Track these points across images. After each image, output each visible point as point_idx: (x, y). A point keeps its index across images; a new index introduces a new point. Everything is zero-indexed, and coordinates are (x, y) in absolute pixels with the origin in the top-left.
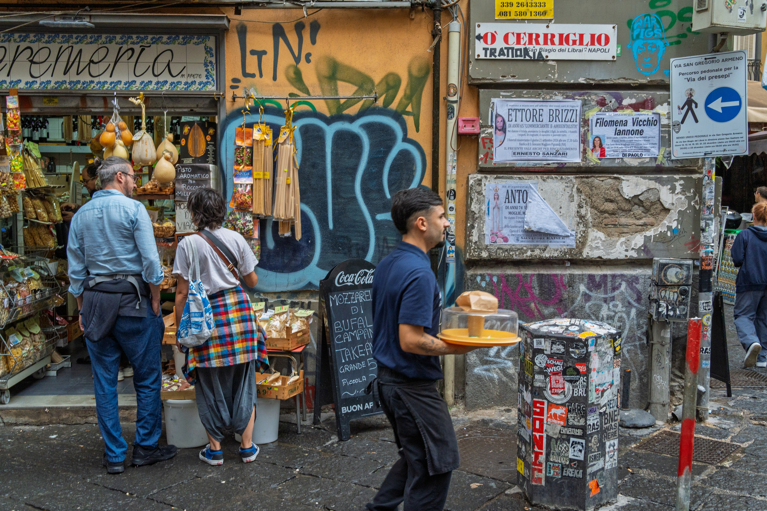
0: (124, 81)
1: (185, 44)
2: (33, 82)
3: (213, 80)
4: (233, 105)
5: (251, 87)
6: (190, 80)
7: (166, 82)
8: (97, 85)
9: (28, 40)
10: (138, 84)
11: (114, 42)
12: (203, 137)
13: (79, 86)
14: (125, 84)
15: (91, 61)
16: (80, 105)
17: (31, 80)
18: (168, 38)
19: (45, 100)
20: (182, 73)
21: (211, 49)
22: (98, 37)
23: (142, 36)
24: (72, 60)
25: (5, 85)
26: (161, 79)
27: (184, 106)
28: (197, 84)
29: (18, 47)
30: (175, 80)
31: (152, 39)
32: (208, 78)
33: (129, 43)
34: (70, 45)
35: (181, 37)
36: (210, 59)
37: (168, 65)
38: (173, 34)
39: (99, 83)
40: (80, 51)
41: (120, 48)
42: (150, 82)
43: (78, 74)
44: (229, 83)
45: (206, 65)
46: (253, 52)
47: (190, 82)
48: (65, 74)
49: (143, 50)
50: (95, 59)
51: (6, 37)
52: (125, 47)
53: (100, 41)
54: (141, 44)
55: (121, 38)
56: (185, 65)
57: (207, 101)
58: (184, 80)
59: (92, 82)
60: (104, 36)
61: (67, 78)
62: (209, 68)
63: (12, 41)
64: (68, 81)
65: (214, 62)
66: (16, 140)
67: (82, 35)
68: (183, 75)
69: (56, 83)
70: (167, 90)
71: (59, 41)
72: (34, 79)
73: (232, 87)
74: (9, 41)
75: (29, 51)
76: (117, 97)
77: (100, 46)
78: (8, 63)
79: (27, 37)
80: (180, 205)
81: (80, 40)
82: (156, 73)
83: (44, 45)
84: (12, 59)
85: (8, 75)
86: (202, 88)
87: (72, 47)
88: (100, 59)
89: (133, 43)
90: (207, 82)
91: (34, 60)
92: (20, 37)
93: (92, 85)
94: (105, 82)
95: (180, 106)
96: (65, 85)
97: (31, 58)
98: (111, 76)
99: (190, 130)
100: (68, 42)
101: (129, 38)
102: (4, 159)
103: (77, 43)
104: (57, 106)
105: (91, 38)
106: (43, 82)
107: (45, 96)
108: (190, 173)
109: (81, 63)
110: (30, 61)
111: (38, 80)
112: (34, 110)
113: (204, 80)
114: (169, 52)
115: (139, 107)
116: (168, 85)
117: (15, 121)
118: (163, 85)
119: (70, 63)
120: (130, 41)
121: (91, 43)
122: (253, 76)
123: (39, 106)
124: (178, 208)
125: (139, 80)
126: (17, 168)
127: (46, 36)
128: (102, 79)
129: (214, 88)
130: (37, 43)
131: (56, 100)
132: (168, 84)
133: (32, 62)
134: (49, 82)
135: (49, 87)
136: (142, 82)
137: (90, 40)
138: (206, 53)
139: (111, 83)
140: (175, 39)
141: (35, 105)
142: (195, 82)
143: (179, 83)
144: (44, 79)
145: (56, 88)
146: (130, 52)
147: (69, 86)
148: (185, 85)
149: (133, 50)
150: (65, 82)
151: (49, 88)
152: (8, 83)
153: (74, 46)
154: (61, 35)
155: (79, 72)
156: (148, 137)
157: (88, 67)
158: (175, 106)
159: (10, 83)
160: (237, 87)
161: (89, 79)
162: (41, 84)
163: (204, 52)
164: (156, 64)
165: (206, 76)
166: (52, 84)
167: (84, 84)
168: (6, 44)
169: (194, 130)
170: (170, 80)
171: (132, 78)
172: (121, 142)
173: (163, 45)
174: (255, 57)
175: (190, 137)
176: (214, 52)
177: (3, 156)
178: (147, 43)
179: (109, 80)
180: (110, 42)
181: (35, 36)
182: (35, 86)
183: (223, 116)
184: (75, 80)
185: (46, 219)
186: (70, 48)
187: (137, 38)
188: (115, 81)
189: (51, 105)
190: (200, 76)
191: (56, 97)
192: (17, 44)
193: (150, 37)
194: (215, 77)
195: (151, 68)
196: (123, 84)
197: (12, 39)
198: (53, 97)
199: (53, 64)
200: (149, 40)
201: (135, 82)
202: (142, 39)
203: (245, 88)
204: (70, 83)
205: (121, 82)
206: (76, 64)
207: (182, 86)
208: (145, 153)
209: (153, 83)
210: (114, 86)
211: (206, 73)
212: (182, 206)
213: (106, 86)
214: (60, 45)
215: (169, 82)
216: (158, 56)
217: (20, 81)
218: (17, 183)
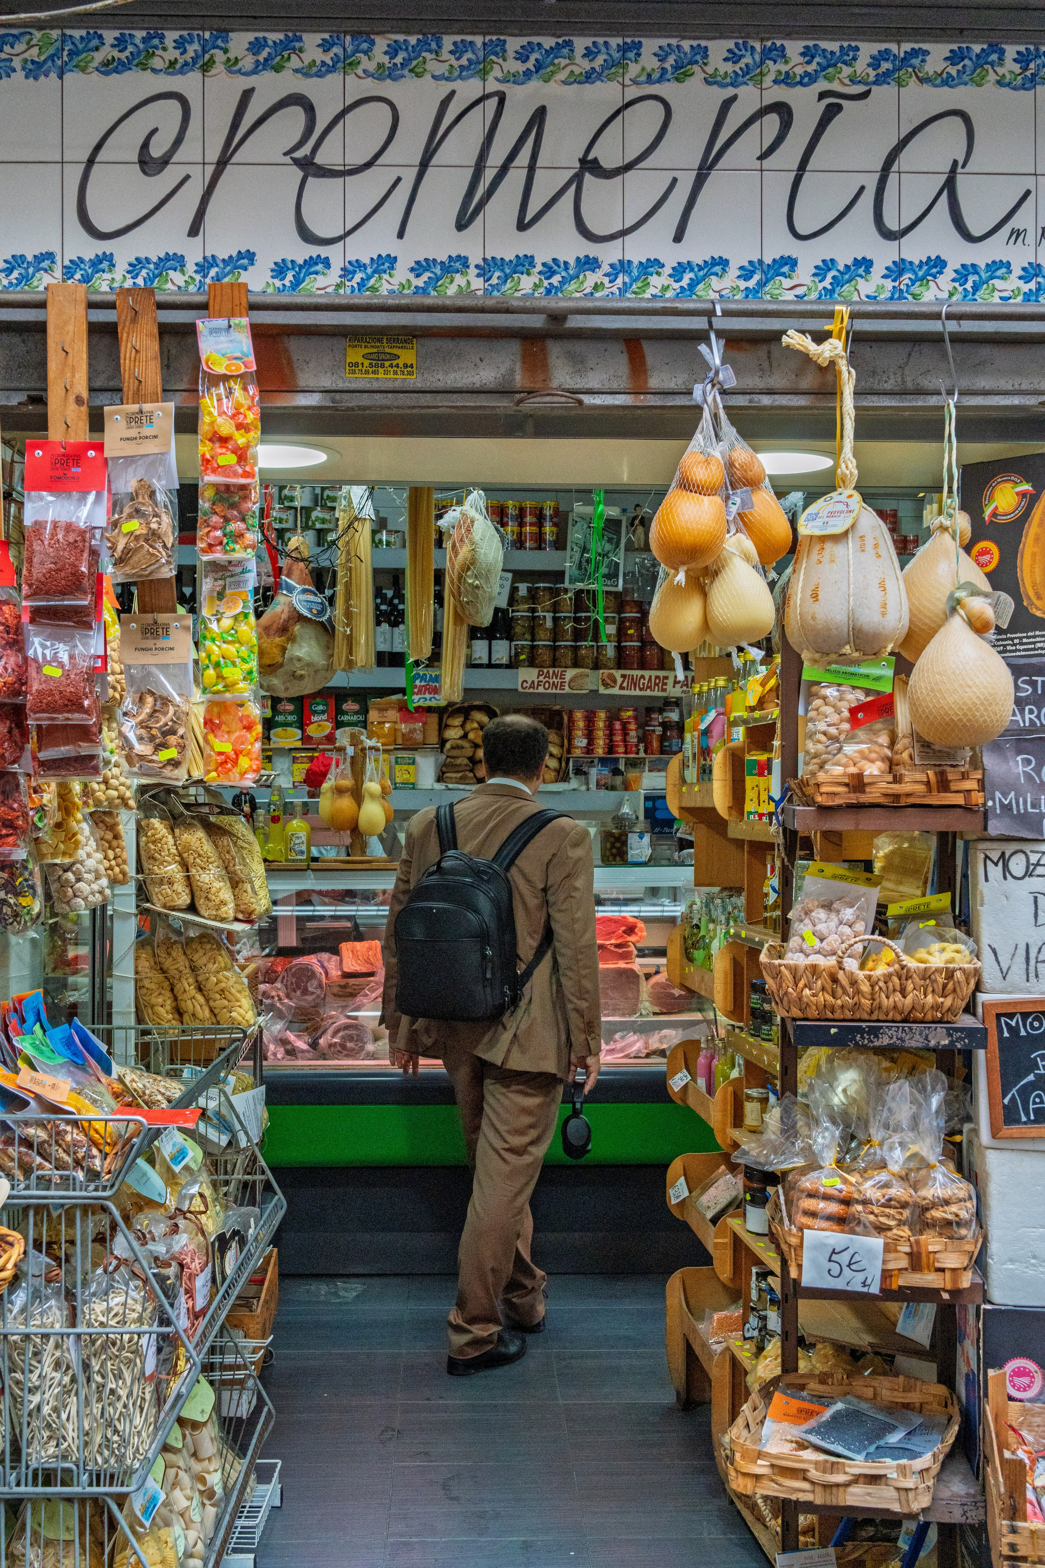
0: (738, 259)
1: (1029, 85)
2: (311, 262)
7: (939, 264)
8: (612, 276)
9: (295, 62)
10: (804, 274)
11: (699, 75)
13: (527, 283)
14: (746, 274)
15: (589, 166)
16: (519, 380)
17: (302, 252)
18: (954, 58)
19: (355, 355)
20: (1015, 223)
22: (624, 49)
23: (832, 46)
24: (496, 157)
25: (177, 278)
26: (915, 249)
27: (1005, 384)
29: (247, 95)
30: (981, 255)
31: (875, 63)
33: (768, 80)
34: (492, 86)
35: (1011, 51)
37: (950, 184)
38: (977, 34)
39: (623, 266)
40: (539, 116)
41: (727, 105)
42: (865, 264)
43: (522, 226)
48: (461, 225)
49: (832, 113)
50: (608, 155)
51: (193, 49)
52: (749, 99)
53: (634, 69)
54: (822, 85)
55: (733, 57)
56: (1029, 183)
58: (1020, 256)
59: (589, 264)
60: (650, 45)
61: (470, 244)
63: (219, 68)
64: (475, 259)
66: (238, 537)
67: (548, 42)
68: (1017, 234)
69: (418, 268)
70: (940, 302)
71: (441, 69)
72: (314, 251)
74: (206, 68)
75: (296, 116)
76: (720, 334)
77: (633, 92)
78: (196, 172)
79: (290, 46)
80: (1004, 860)
81: (539, 66)
82: (891, 223)
83: (371, 87)
84: (213, 155)
85: (194, 230)
87: (502, 98)
88: (630, 157)
89: (785, 80)
91: (318, 160)
92: (256, 47)
93: (591, 279)
94: (652, 265)
95: (983, 383)
96: (459, 280)
97: (305, 150)
98: (678, 238)
99: (1031, 500)
100: (483, 74)
101: (767, 54)
102: (166, 628)
103: (528, 74)
104: (415, 381)
105: (589, 54)
106: (359, 265)
107: (354, 334)
109: (539, 174)
110: (297, 162)
111: (333, 253)
112: (304, 401)
114: (957, 120)
116: (946, 280)
117: (241, 439)
118: (923, 280)
119: (489, 175)
120: (773, 68)
121: (589, 77)
123: (327, 382)
124: (995, 872)
125: (809, 256)
126: (233, 673)
127: (381, 43)
128: (636, 249)
130: (334, 79)
131: (407, 356)
132: (949, 273)
133: (310, 168)
134: (385, 264)
135: (386, 286)
136: (827, 265)
137: (586, 65)
139: (679, 271)
140: (981, 61)
141: (304, 379)
143: (999, 268)
144: (363, 248)
145: (419, 291)
146: (772, 122)
147: (478, 284)
148: (1027, 278)
149: (783, 110)
150: (464, 261)
151: (384, 289)
152: (190, 268)
153: (510, 90)
154: (448, 42)
155: (529, 216)
156: (872, 522)
157: (571, 193)
158: (965, 383)
159: (203, 268)
161: (573, 248)
162: (347, 273)
164: (893, 178)
166: (401, 274)
167: (549, 271)
168: (187, 83)
170: (958, 253)
171: (780, 245)
172: (749, 545)
173: (927, 88)
175: (1034, 529)
177: (163, 618)
178: (853, 81)
179: (672, 256)
180: (681, 72)
181: (326, 46)
182: (321, 281)
184: (509, 256)
185: (229, 910)
186: (493, 102)
187: (808, 54)
188: (698, 260)
189: (385, 378)
191: (408, 337)
192: (245, 83)
193: (868, 49)
195: (867, 200)
196: (733, 271)
197: (219, 56)
198: (396, 337)
199: (410, 176)
200: (861, 66)
201: (791, 262)
202: (831, 62)
204: (484, 270)
205: (723, 263)
206: (516, 177)
207: (1014, 282)
208: (875, 595)
209: (878, 270)
210: (693, 284)
212: (1017, 865)
213: (657, 282)
214: (445, 88)
215: (953, 264)
216: (903, 143)
217: (250, 256)
218: (227, 748)
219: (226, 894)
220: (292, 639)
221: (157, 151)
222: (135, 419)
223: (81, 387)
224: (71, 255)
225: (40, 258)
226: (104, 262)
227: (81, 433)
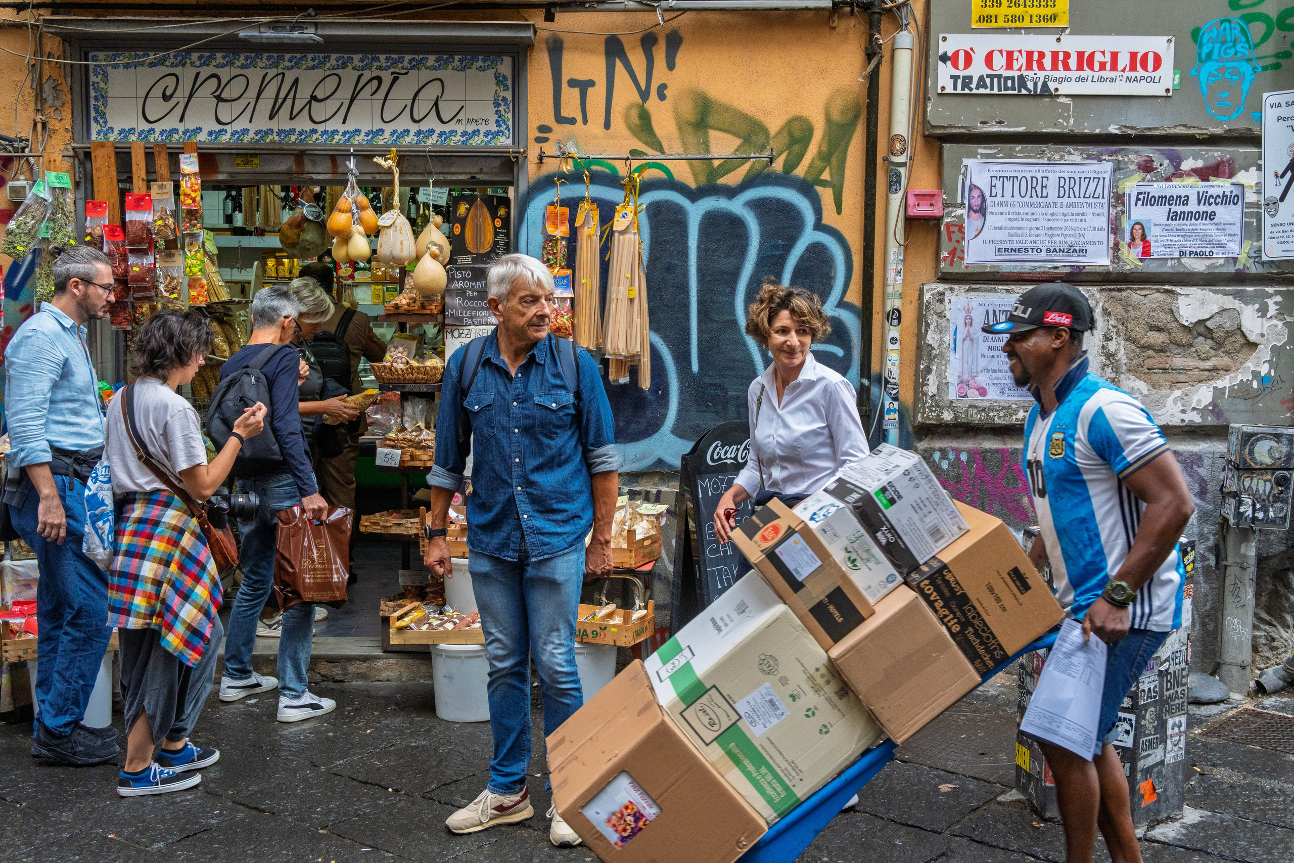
0: (364, 130)
1: (463, 69)
2: (221, 131)
3: (508, 128)
4: (539, 168)
5: (569, 139)
6: (470, 128)
7: (433, 131)
8: (322, 136)
9: (214, 63)
10: (387, 135)
11: (350, 67)
12: (489, 220)
13: (293, 138)
14: (367, 135)
15: (314, 98)
16: (294, 169)
18: (437, 60)
19: (239, 160)
20: (458, 117)
21: (505, 77)
22: (324, 58)
23: (395, 56)
24: (282, 95)
25: (176, 136)
26: (424, 126)
27: (460, 170)
28: (482, 134)
29: (198, 74)
30: (446, 128)
31: (410, 62)
32: (499, 125)
33: (374, 68)
34: (280, 71)
35: (457, 58)
36: (502, 94)
37: (436, 104)
38: (444, 52)
39: (325, 132)
40: (296, 81)
41: (360, 77)
42: (407, 131)
43: (291, 118)
44: (533, 133)
45: (496, 104)
46: (573, 83)
47: (470, 131)
48: (271, 117)
49: (395, 79)
50: (320, 94)
51: (179, 58)
52: (367, 75)
53: (328, 65)
54: (392, 70)
55: (362, 60)
56: (463, 103)
57: (497, 163)
58: (460, 128)
59: (314, 131)
60: (334, 57)
61: (274, 125)
62: (502, 108)
63: (188, 65)
64: (276, 130)
65: (510, 98)
66: (195, 225)
67: (299, 56)
68: (459, 121)
69: (256, 133)
70: (433, 145)
71: (263, 65)
72: (222, 127)
73: (539, 140)
74: (184, 65)
75: (214, 81)
76: (354, 156)
77: (328, 73)
78: (181, 100)
79: (212, 58)
80: (452, 332)
81: (296, 64)
82: (416, 118)
83: (238, 71)
84: (187, 95)
85: (181, 120)
86: (489, 142)
87: (283, 74)
88: (327, 95)
89: (380, 68)
90: (499, 132)
91: (223, 96)
92: (200, 58)
93: (315, 136)
94: (335, 132)
95: (453, 170)
96: (270, 137)
97: (218, 93)
98: (344, 122)
99: (468, 210)
100: (277, 67)
101: (373, 59)
102: (174, 256)
103: (292, 67)
104: (258, 169)
105: (313, 60)
106: (237, 132)
107: (238, 155)
108: (470, 280)
109: (296, 101)
110: (215, 97)
111: (228, 128)
112: (221, 177)
113: (494, 128)
114: (438, 83)
115: (389, 172)
116: (435, 137)
117: (193, 195)
118: (427, 137)
119: (280, 101)
120: (375, 64)
121: (313, 68)
122: (572, 121)
123: (229, 170)
124: (449, 336)
125: (388, 128)
126: (195, 270)
127: (242, 57)
128: (330, 126)
129: (509, 142)
130: (227, 69)
131: (256, 161)
132: (436, 134)
133: (219, 99)
134: (245, 131)
135: (246, 139)
136: (395, 132)
137: (312, 63)
138: (497, 84)
139: (344, 133)
140: (446, 61)
141: (222, 169)
142: (478, 131)
143: (453, 132)
144: (238, 126)
145: (257, 141)
146: (375, 82)
147: (277, 138)
148: (462, 136)
149: (379, 79)
150: (272, 130)
151: (245, 141)
152: (180, 133)
153: (286, 72)
154: (265, 55)
155: (294, 114)
156: (403, 221)
157: (307, 107)
158: (446, 170)
159: (184, 133)
160: (546, 140)
161: (308, 126)
162: (233, 135)
163: (494, 82)
164: (416, 102)
165: (497, 122)
166: (251, 135)
167: (301, 134)
168: (178, 70)
169: (476, 209)
170: (439, 128)
171: (378, 125)
172: (361, 229)
173: (428, 71)
174: (577, 91)
175: (469, 221)
176: (509, 83)
177: (173, 251)
178: (403, 68)
179: (342, 128)
180: (344, 66)
181: (224, 58)
182: (224, 137)
183: (523, 187)
184: (287, 129)
186: (280, 77)
187: (387, 59)
188: (351, 130)
189: (249, 168)
190: (486, 121)
191: (256, 155)
192: (198, 70)
193: (408, 57)
194: (510, 123)
195: (408, 108)
196: (363, 134)
197: (188, 61)
198: (252, 155)
199: (253, 102)
200: (406, 63)
201: (382, 131)
202: (395, 62)
203: (559, 141)
204: (279, 133)
205: (359, 131)
206: (289, 102)
207: (458, 138)
208: (399, 246)
209: (412, 133)
210: (349, 139)
211: (496, 117)
212: (456, 334)
213: (337, 137)
214: (265, 71)
215: (437, 131)
216: (420, 90)
217: (200, 129)
218: (195, 294)
219: (225, 347)
220: (303, 230)
221: (168, 93)
222: (161, 187)
223: (144, 176)
224: (141, 129)
225: (130, 130)
226: (151, 131)
227: (144, 191)
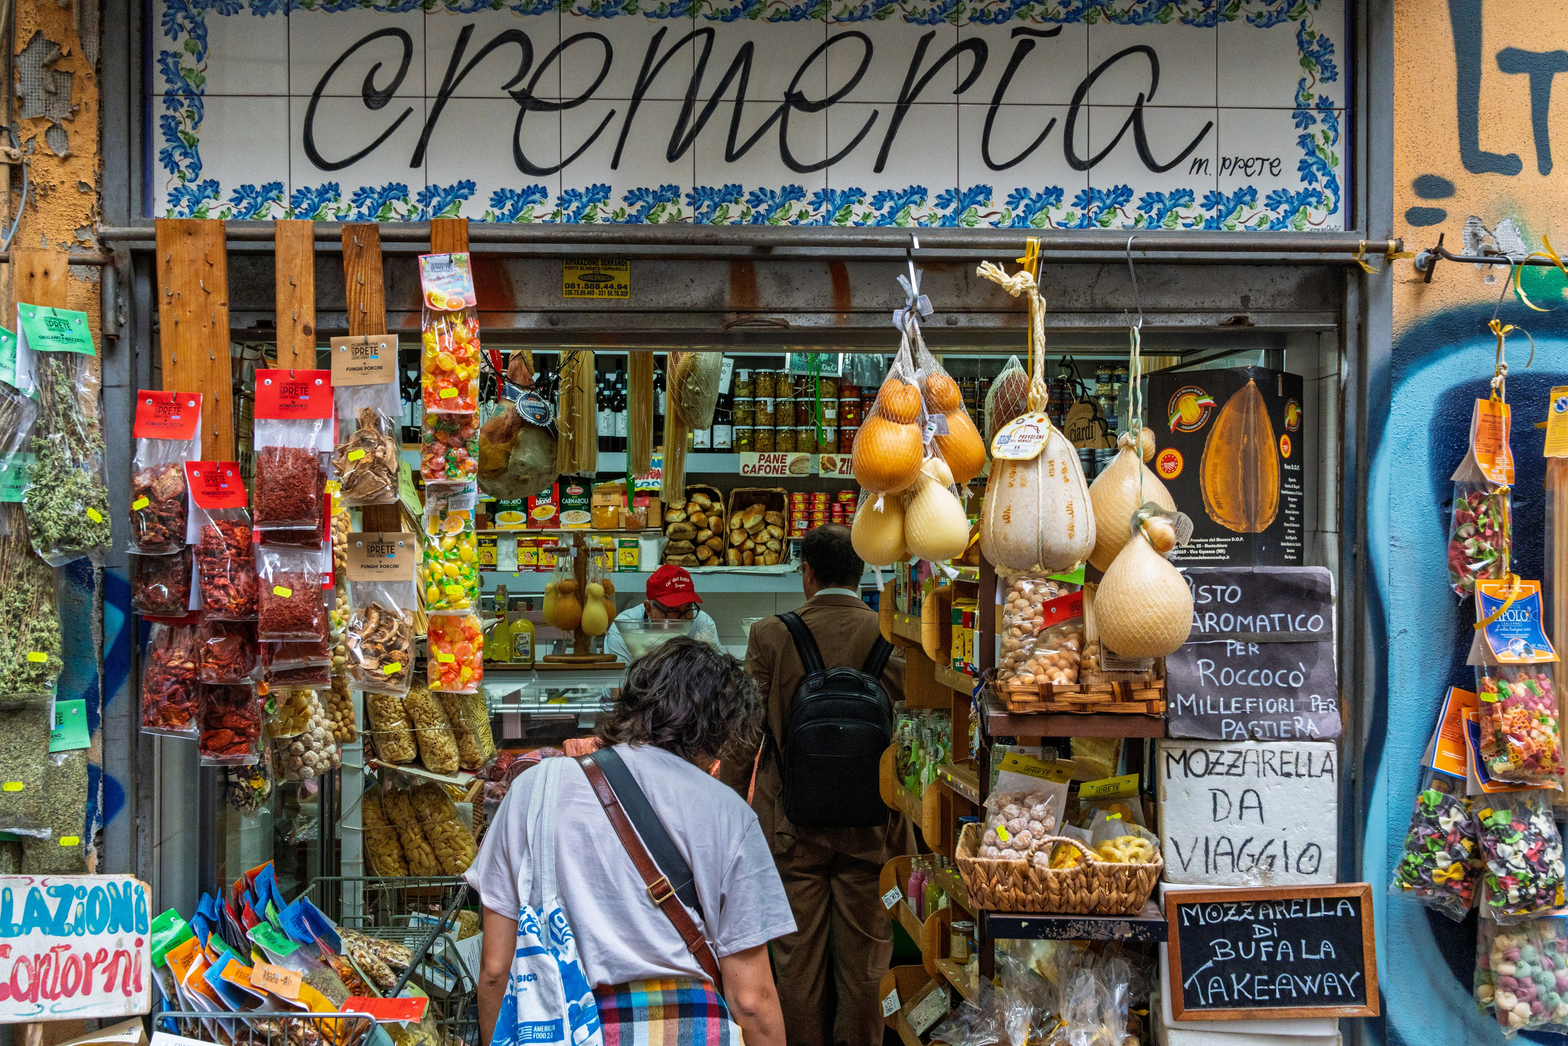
0: (936, 188)
1: (1210, 22)
2: (529, 191)
3: (1332, 184)
4: (1419, 295)
5: (1502, 215)
6: (1229, 186)
7: (1126, 192)
8: (816, 205)
10: (998, 202)
11: (898, 13)
12: (1271, 441)
13: (735, 211)
14: (943, 202)
15: (794, 100)
16: (728, 299)
17: (520, 182)
19: (572, 276)
20: (1197, 153)
21: (1326, 45)
24: (706, 90)
25: (401, 207)
26: (1103, 179)
27: (1189, 302)
28: (1261, 200)
29: (466, 33)
30: (1165, 184)
32: (1309, 177)
33: (964, 18)
34: (701, 23)
36: (1319, 90)
37: (1136, 117)
39: (826, 195)
40: (746, 52)
41: (925, 41)
42: (1055, 193)
43: (731, 157)
44: (1405, 199)
45: (1302, 116)
46: (1511, 60)
47: (1228, 191)
48: (673, 155)
49: (1024, 48)
50: (812, 88)
52: (946, 36)
53: (836, 7)
54: (1015, 22)
56: (1210, 115)
57: (1290, 282)
58: (1202, 185)
59: (795, 193)
61: (680, 174)
62: (1316, 129)
63: (440, 6)
64: (686, 188)
65: (1339, 100)
66: (459, 463)
68: (1199, 164)
69: (631, 198)
70: (1127, 230)
71: (652, 7)
72: (532, 181)
73: (1417, 217)
74: (427, 5)
75: (514, 50)
76: (920, 262)
77: (836, 29)
78: (417, 105)
80: (1185, 758)
81: (746, 4)
82: (1081, 154)
83: (585, 24)
84: (435, 88)
85: (416, 162)
86: (1282, 222)
87: (710, 33)
88: (833, 90)
89: (980, 17)
90: (1308, 194)
91: (536, 93)
93: (797, 207)
94: (855, 194)
95: (1168, 301)
96: (671, 208)
97: (523, 84)
98: (879, 168)
99: (1213, 413)
100: (692, 12)
103: (736, 13)
104: (627, 301)
106: (574, 194)
107: (571, 260)
108: (1236, 610)
109: (746, 107)
110: (514, 95)
111: (550, 182)
112: (523, 323)
113: (1295, 184)
114: (1143, 57)
115: (1020, 307)
116: (1132, 208)
117: (462, 373)
118: (1110, 208)
119: (699, 108)
120: (969, 6)
121: (794, 15)
122: (1509, 165)
123: (545, 304)
124: (1177, 769)
125: (1003, 185)
126: (455, 590)
128: (839, 179)
129: (1337, 222)
130: (550, 16)
131: (622, 277)
132: (1135, 201)
133: (527, 101)
134: (599, 193)
135: (601, 214)
136: (1020, 194)
137: (791, 3)
138: (1305, 63)
139: (880, 199)
141: (523, 299)
142: (1252, 192)
143: (1182, 196)
144: (578, 178)
145: (633, 220)
146: (968, 58)
147: (688, 212)
148: (1208, 206)
149: (979, 48)
150: (675, 190)
151: (599, 218)
152: (413, 197)
153: (718, 26)
155: (738, 146)
156: (1061, 447)
157: (777, 125)
158: (1149, 302)
159: (425, 197)
160: (1438, 216)
161: (779, 178)
162: (563, 202)
163: (1296, 56)
164: (1082, 111)
165: (1304, 166)
166: (616, 202)
167: (756, 199)
168: (410, 20)
169: (1242, 408)
170: (1143, 183)
171: (975, 175)
172: (945, 469)
173: (1114, 25)
174: (1521, 82)
175: (1215, 440)
176: (1338, 59)
177: (388, 536)
178: (1044, 18)
179: (873, 185)
180: (881, 10)
182: (538, 210)
183: (1379, 349)
184: (718, 186)
185: (454, 763)
186: (702, 40)
188: (898, 189)
189: (600, 298)
190: (1274, 165)
191: (622, 260)
192: (466, 20)
194: (1339, 172)
195: (1058, 131)
196: (931, 200)
198: (608, 260)
199: (623, 109)
200: (1053, 4)
201: (986, 191)
203: (1474, 220)
204: (695, 199)
205: (922, 192)
206: (724, 111)
207: (1196, 210)
208: (1064, 518)
209: (1068, 199)
210: (893, 213)
211: (1301, 153)
212: (1198, 763)
213: (859, 210)
214: (657, 25)
215: (1139, 193)
216: (1092, 78)
217: (470, 186)
218: (450, 659)
219: (451, 749)
220: (516, 445)
221: (381, 83)
222: (361, 350)
223: (309, 318)
224: (298, 184)
225: (267, 188)
226: (329, 192)
227: (308, 363)
